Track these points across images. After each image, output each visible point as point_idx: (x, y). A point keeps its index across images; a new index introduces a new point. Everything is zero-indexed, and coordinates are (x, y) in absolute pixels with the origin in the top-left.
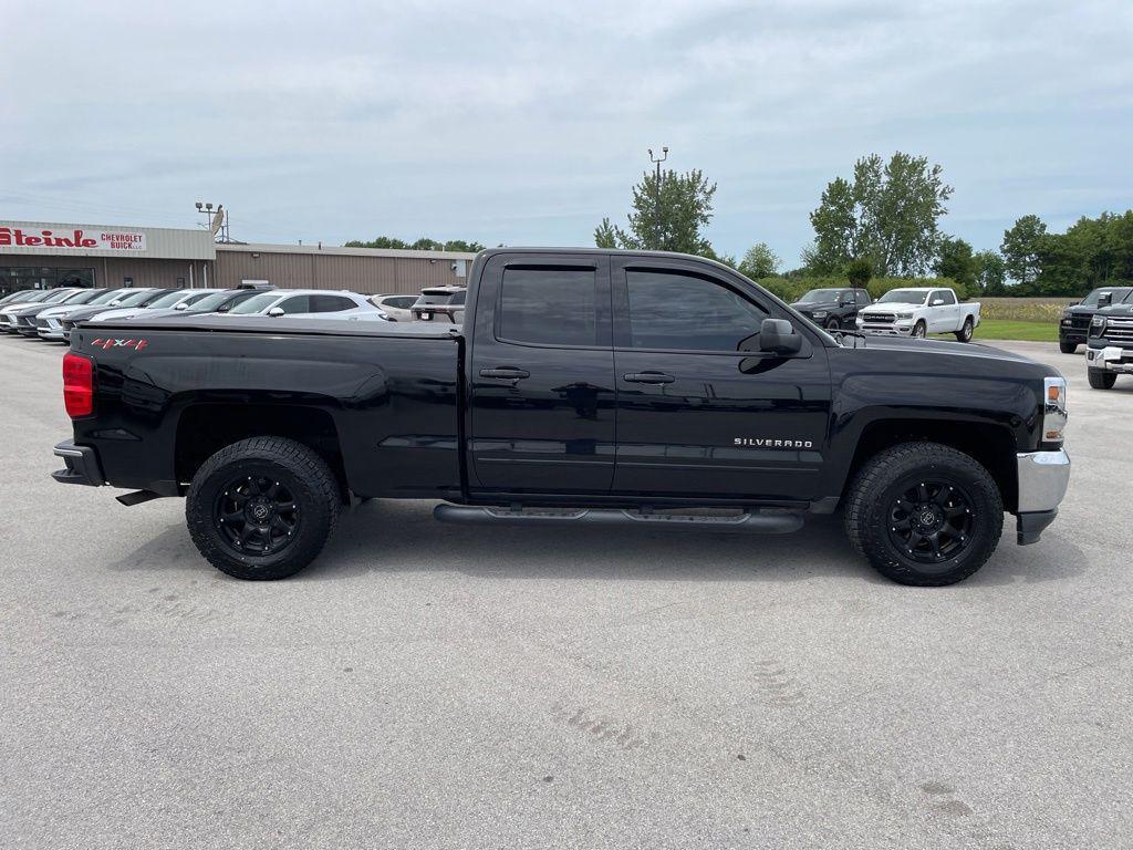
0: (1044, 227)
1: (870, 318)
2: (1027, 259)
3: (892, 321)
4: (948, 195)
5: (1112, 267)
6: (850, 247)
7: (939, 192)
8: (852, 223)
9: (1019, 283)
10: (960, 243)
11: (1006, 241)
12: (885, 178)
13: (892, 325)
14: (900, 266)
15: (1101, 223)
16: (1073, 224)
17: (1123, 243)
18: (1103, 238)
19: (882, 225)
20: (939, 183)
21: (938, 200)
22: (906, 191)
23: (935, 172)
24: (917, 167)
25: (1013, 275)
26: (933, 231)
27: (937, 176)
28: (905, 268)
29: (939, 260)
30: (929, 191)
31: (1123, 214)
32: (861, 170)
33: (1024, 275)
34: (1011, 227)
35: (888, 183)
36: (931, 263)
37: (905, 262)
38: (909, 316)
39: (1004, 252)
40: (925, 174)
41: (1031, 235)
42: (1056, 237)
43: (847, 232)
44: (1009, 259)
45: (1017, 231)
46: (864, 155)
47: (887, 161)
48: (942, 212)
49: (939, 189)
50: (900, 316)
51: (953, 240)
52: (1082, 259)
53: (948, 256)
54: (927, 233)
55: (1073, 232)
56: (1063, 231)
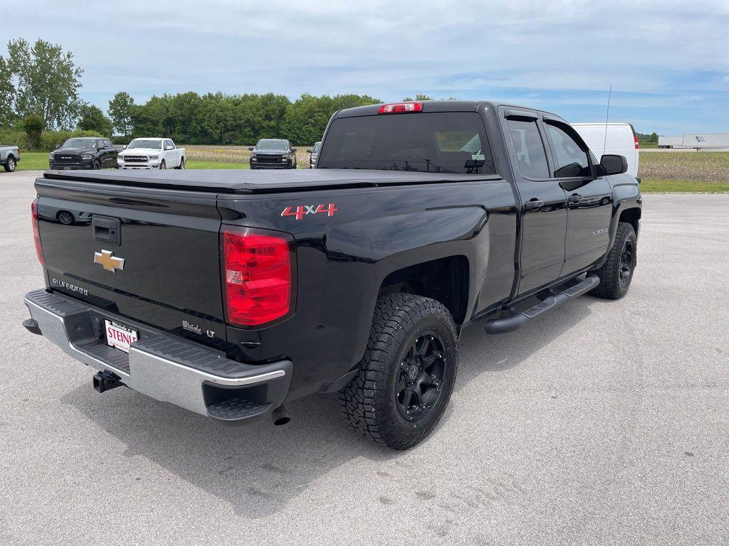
0: (132, 100)
1: (129, 159)
2: (126, 120)
3: (146, 161)
4: (80, 74)
5: (175, 127)
6: (13, 107)
7: (74, 71)
8: (11, 89)
9: (124, 135)
10: (93, 108)
11: (111, 108)
12: (33, 57)
13: (145, 164)
14: (56, 122)
15: (165, 100)
16: (149, 100)
17: (179, 112)
18: (167, 109)
19: (36, 91)
20: (73, 65)
21: (74, 76)
22: (51, 68)
23: (69, 56)
24: (55, 52)
25: (119, 130)
26: (75, 98)
27: (71, 59)
28: (59, 124)
29: (81, 118)
30: (66, 69)
31: (176, 95)
32: (14, 49)
33: (126, 131)
34: (113, 99)
35: (36, 61)
36: (77, 120)
37: (58, 119)
38: (156, 157)
39: (110, 115)
40: (62, 58)
41: (125, 104)
42: (141, 107)
43: (9, 95)
44: (114, 120)
45: (116, 101)
46: (15, 38)
47: (33, 45)
48: (79, 86)
49: (73, 69)
50: (151, 157)
51: (89, 105)
52: (158, 121)
53: (87, 116)
54: (70, 99)
55: (149, 104)
56: (144, 104)
